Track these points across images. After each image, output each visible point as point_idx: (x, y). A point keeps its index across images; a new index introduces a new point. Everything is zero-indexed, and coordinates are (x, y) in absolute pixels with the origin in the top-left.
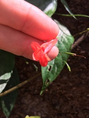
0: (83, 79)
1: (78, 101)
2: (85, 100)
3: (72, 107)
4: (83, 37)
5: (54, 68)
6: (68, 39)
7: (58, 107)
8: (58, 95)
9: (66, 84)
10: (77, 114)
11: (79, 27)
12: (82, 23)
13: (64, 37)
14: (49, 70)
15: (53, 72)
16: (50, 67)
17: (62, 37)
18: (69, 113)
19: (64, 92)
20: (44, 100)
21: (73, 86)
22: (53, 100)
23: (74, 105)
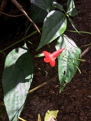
0: (84, 82)
1: (80, 101)
2: (86, 101)
3: (75, 107)
4: (88, 49)
5: (68, 72)
6: (76, 50)
7: (63, 107)
8: (63, 96)
9: (70, 87)
10: (79, 113)
11: (81, 40)
12: (83, 37)
13: (73, 49)
14: (64, 74)
15: (67, 76)
16: (65, 71)
17: (71, 48)
18: (72, 112)
19: (69, 93)
20: (51, 101)
21: (76, 89)
22: (59, 101)
23: (76, 105)
